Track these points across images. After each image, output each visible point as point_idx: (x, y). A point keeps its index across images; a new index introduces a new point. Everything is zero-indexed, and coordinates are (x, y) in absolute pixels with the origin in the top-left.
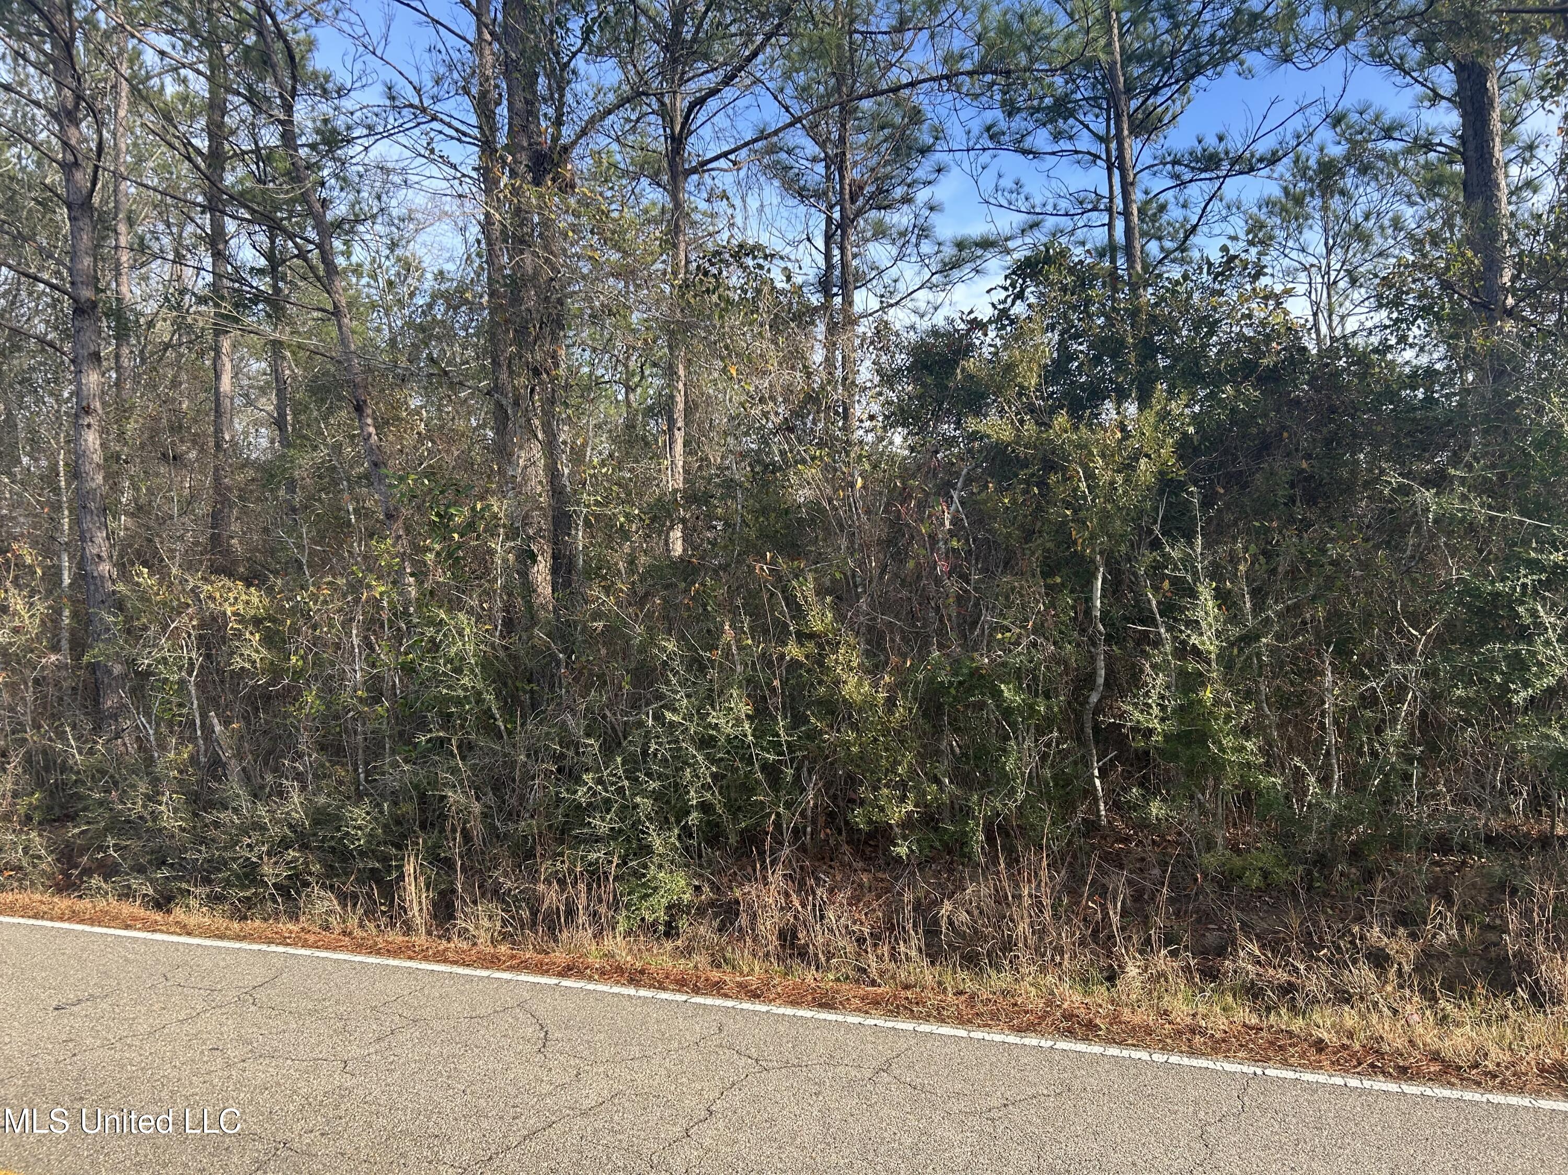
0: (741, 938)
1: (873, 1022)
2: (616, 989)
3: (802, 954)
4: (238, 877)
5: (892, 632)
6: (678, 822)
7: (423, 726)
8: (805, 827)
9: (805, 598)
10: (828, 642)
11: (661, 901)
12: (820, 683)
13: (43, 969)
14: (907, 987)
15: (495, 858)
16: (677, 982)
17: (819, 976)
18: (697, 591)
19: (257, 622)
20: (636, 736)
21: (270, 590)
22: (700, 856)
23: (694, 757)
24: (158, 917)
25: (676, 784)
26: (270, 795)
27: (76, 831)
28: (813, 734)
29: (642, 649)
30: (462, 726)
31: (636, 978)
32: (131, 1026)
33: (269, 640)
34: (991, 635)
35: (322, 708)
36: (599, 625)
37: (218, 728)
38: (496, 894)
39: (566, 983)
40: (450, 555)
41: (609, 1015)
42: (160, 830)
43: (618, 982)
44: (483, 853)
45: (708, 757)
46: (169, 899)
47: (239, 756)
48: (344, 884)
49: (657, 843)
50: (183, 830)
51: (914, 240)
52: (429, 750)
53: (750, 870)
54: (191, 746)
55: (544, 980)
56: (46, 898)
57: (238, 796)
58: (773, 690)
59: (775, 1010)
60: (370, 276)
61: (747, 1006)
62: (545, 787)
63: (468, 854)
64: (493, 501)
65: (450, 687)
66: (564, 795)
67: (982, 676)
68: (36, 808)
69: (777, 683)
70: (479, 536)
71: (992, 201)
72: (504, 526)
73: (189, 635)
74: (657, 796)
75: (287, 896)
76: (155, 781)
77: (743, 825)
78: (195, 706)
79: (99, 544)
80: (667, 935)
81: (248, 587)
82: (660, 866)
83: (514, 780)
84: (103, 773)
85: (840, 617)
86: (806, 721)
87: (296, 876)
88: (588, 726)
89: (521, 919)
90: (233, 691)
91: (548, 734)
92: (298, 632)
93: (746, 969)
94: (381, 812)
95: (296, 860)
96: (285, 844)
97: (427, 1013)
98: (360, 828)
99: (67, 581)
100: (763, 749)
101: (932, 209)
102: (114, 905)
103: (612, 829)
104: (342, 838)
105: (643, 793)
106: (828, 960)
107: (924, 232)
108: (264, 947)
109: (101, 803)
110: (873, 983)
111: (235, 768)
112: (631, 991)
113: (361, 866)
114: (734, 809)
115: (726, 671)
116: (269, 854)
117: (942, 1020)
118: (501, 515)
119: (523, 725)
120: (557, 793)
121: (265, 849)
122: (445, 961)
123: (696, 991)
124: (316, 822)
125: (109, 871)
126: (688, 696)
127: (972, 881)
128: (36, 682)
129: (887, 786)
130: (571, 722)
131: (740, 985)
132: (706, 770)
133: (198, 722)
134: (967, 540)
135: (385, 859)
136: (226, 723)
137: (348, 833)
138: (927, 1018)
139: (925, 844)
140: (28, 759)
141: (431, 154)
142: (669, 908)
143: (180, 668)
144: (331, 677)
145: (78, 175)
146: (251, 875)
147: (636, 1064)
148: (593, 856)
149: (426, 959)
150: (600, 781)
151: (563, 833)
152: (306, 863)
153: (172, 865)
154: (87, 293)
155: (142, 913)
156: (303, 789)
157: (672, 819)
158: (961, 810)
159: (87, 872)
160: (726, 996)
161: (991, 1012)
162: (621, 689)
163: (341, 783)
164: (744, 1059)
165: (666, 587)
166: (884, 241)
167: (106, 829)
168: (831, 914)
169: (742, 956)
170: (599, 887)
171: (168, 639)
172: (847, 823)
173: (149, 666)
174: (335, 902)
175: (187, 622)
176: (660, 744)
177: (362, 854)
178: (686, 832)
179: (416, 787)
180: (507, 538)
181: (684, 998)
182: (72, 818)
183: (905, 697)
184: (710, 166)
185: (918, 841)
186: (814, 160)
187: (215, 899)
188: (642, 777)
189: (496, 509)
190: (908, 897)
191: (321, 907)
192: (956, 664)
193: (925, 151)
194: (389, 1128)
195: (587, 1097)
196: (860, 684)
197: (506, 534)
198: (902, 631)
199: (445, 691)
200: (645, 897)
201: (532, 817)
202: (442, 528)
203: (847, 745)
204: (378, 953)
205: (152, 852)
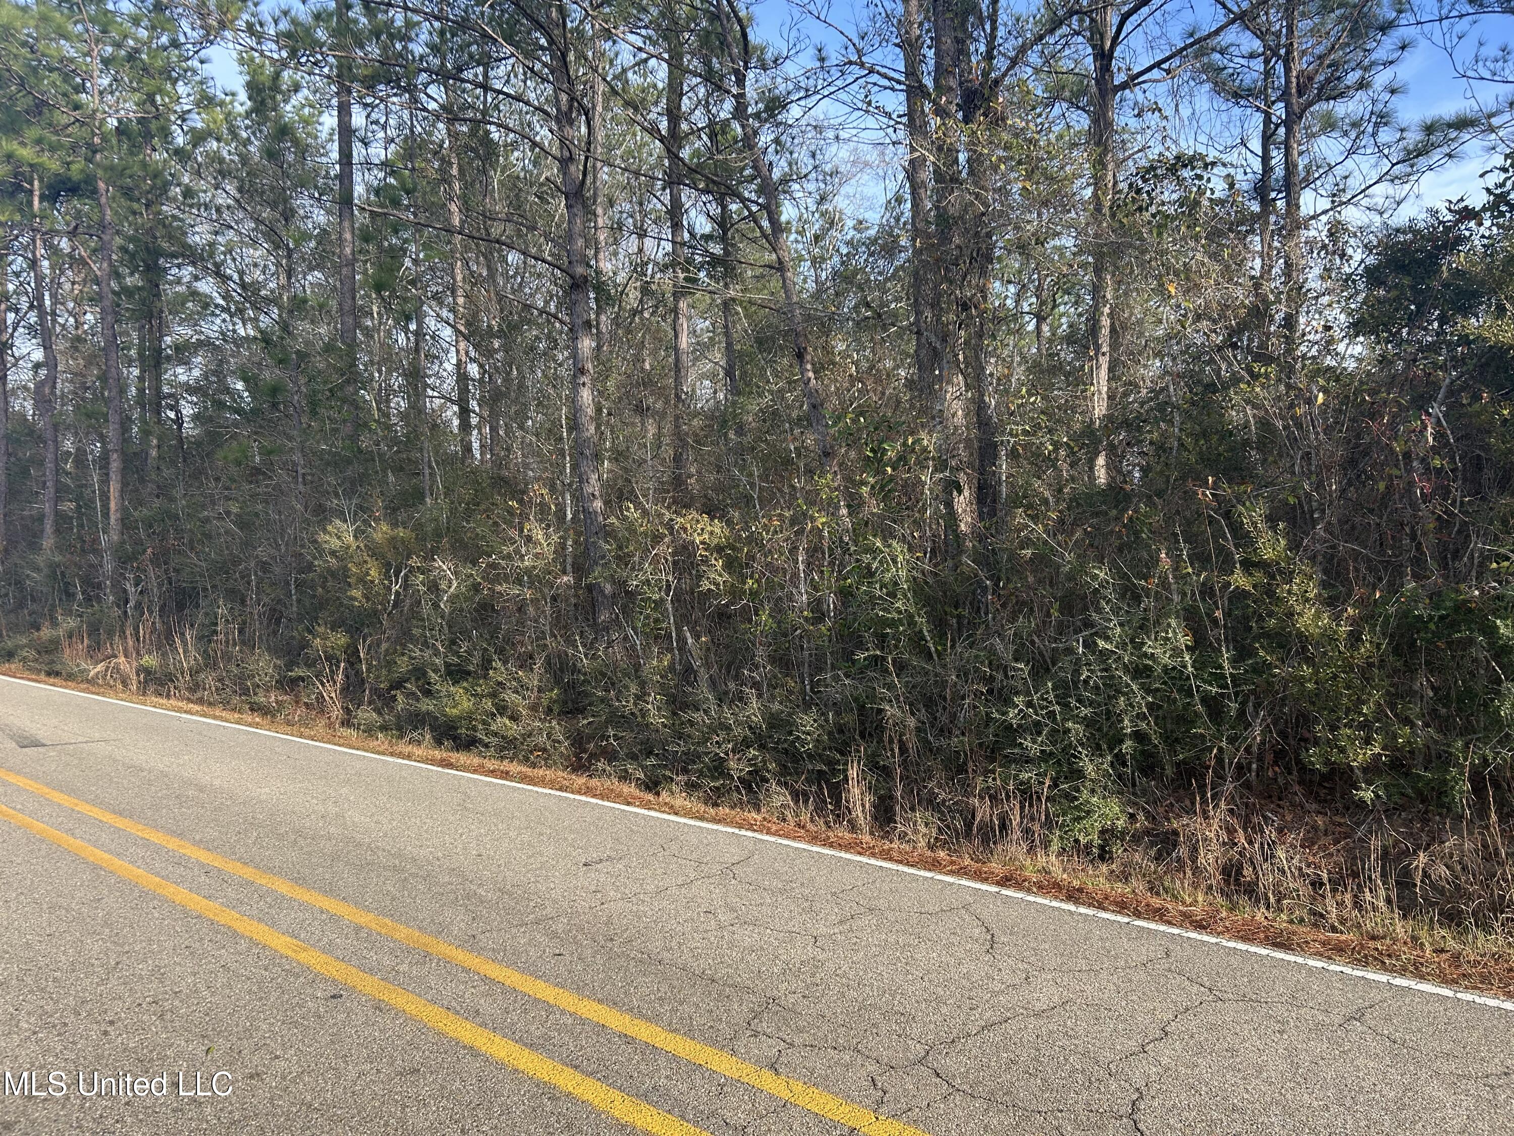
0: (1181, 868)
1: (1338, 969)
2: (1055, 904)
3: (1251, 890)
4: (709, 770)
5: (1355, 560)
6: (1111, 749)
7: (861, 645)
8: (1250, 763)
9: (1254, 524)
10: (1281, 572)
11: (1096, 824)
12: (1271, 614)
13: (571, 832)
14: (1373, 938)
15: (929, 770)
16: (1116, 904)
17: (1270, 916)
18: (1131, 519)
19: (719, 549)
20: (1065, 662)
21: (729, 523)
22: (1134, 785)
23: (1128, 685)
24: (650, 797)
25: (1108, 712)
26: (732, 701)
27: (585, 722)
28: (1261, 669)
29: (1071, 577)
30: (896, 647)
31: (1074, 895)
32: (641, 885)
33: (729, 566)
34: (1481, 564)
35: (774, 626)
36: (1028, 552)
37: (690, 641)
38: (931, 803)
39: (1005, 892)
40: (882, 488)
41: (1052, 927)
42: (647, 725)
43: (1056, 898)
44: (918, 764)
45: (1142, 686)
46: (656, 784)
47: (707, 665)
48: (796, 782)
49: (1089, 769)
50: (665, 726)
51: (1370, 129)
52: (866, 667)
53: (1188, 802)
54: (669, 656)
55: (984, 887)
56: (565, 775)
57: (708, 699)
58: (1215, 622)
59: (1224, 943)
60: (798, 232)
61: (1193, 935)
62: (975, 707)
63: (904, 764)
64: (923, 435)
65: (884, 610)
66: (996, 715)
67: (1470, 610)
68: (555, 702)
69: (1218, 614)
70: (910, 469)
71: (1470, 73)
72: (933, 459)
73: (667, 560)
74: (1088, 723)
75: (749, 789)
76: (642, 684)
77: (1181, 757)
78: (672, 621)
79: (593, 486)
80: (1102, 858)
81: (712, 520)
82: (1093, 791)
83: (945, 699)
84: (604, 675)
85: (1294, 545)
86: (1253, 653)
87: (756, 772)
88: (1016, 651)
89: (956, 830)
90: (700, 610)
91: (977, 657)
92: (753, 558)
93: (1189, 900)
94: (827, 721)
95: (755, 757)
96: (746, 744)
97: (882, 904)
98: (808, 734)
99: (569, 516)
100: (1205, 682)
101: (1393, 92)
102: (614, 784)
103: (1042, 751)
104: (793, 742)
105: (1076, 719)
106: (1278, 901)
107: (1382, 119)
108: (736, 831)
109: (602, 700)
110: (1334, 929)
111: (703, 674)
112: (1071, 907)
113: (810, 767)
114: (1171, 741)
115: (1163, 600)
116: (733, 751)
117: (1422, 977)
118: (931, 448)
119: (953, 646)
120: (987, 714)
121: (730, 746)
122: (891, 859)
123: (1138, 915)
124: (771, 726)
125: (611, 756)
126: (1121, 625)
127: (1453, 834)
128: (554, 599)
129: (1348, 725)
130: (999, 646)
131: (1184, 914)
132: (1141, 700)
133: (674, 635)
134: (1453, 459)
135: (831, 763)
136: (697, 637)
137: (798, 738)
138: (1403, 972)
139: (1393, 790)
140: (548, 661)
141: (868, 107)
142: (1103, 832)
143: (660, 590)
144: (780, 598)
145: (573, 168)
146: (719, 768)
147: (1084, 976)
148: (1024, 776)
149: (873, 855)
150: (1029, 704)
151: (993, 752)
152: (764, 762)
153: (657, 755)
154: (580, 270)
155: (637, 793)
156: (760, 696)
157: (1105, 747)
158: (1439, 757)
159: (592, 756)
160: (1169, 923)
161: (1481, 975)
162: (1049, 615)
163: (791, 692)
164: (1196, 987)
165: (1096, 514)
166: (1333, 134)
167: (607, 722)
168: (1281, 854)
169: (1182, 885)
170: (1031, 805)
171: (650, 564)
172: (1299, 762)
173: (637, 586)
174: (789, 798)
175: (664, 549)
176: (1092, 671)
177: (810, 756)
178: (1120, 759)
179: (856, 700)
180: (936, 470)
181: (1126, 920)
182: (582, 711)
183: (1372, 631)
184: (1140, 79)
185: (1386, 787)
186: (1252, 56)
187: (691, 787)
188: (1073, 703)
189: (925, 442)
190: (1375, 843)
191: (777, 801)
192: (1435, 597)
193: (1386, 27)
194: (860, 999)
195: (1038, 1000)
196: (1318, 616)
197: (935, 466)
198: (1369, 560)
199: (881, 613)
200: (1078, 819)
201: (963, 734)
202: (875, 462)
203: (1300, 681)
204: (831, 845)
205: (642, 743)
